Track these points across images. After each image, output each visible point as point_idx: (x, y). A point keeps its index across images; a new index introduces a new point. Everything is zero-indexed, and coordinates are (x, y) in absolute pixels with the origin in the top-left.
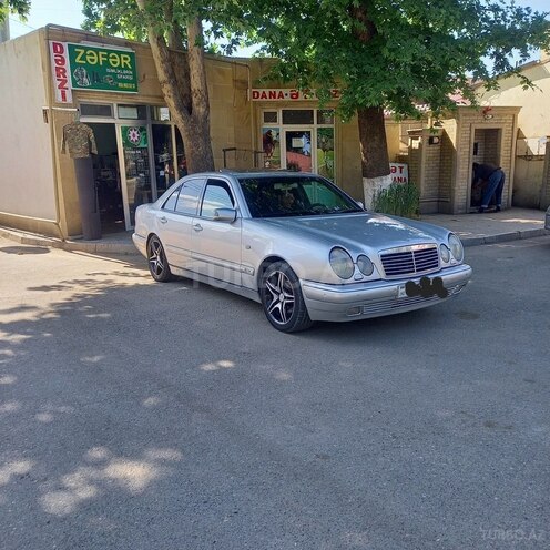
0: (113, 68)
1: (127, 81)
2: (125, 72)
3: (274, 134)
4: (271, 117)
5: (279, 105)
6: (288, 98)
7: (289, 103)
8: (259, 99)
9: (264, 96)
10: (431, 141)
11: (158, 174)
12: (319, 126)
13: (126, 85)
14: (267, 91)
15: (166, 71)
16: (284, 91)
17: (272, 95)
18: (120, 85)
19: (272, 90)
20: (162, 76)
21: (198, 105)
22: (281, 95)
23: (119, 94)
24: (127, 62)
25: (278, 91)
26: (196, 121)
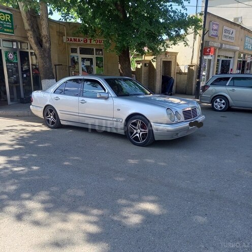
0: (2, 21)
1: (8, 28)
2: (8, 23)
3: (76, 58)
4: (74, 51)
5: (78, 45)
6: (82, 42)
7: (83, 45)
8: (69, 42)
9: (71, 40)
10: (145, 65)
11: (23, 76)
12: (97, 56)
13: (8, 30)
14: (73, 38)
15: (29, 25)
16: (81, 39)
17: (75, 40)
18: (5, 30)
19: (75, 38)
20: (27, 26)
21: (46, 43)
22: (79, 41)
23: (4, 35)
24: (9, 18)
25: (78, 38)
26: (45, 50)
